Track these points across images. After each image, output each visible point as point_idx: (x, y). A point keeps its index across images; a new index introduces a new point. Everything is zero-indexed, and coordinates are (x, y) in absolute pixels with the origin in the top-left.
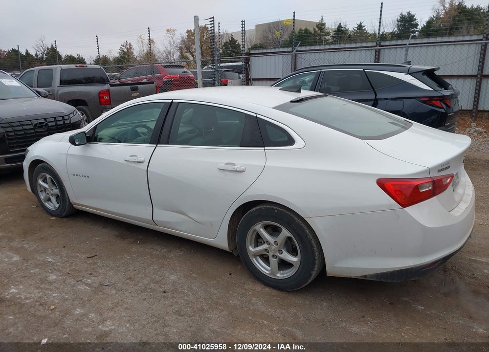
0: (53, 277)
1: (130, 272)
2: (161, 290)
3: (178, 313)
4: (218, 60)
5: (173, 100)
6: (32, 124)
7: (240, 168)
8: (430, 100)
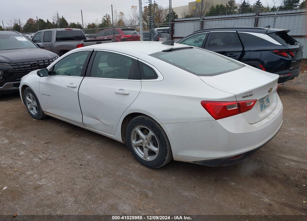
0: (22, 153)
1: (65, 152)
2: (80, 164)
3: (84, 178)
4: (153, 25)
5: (94, 49)
6: (29, 64)
7: (126, 92)
8: (280, 52)
